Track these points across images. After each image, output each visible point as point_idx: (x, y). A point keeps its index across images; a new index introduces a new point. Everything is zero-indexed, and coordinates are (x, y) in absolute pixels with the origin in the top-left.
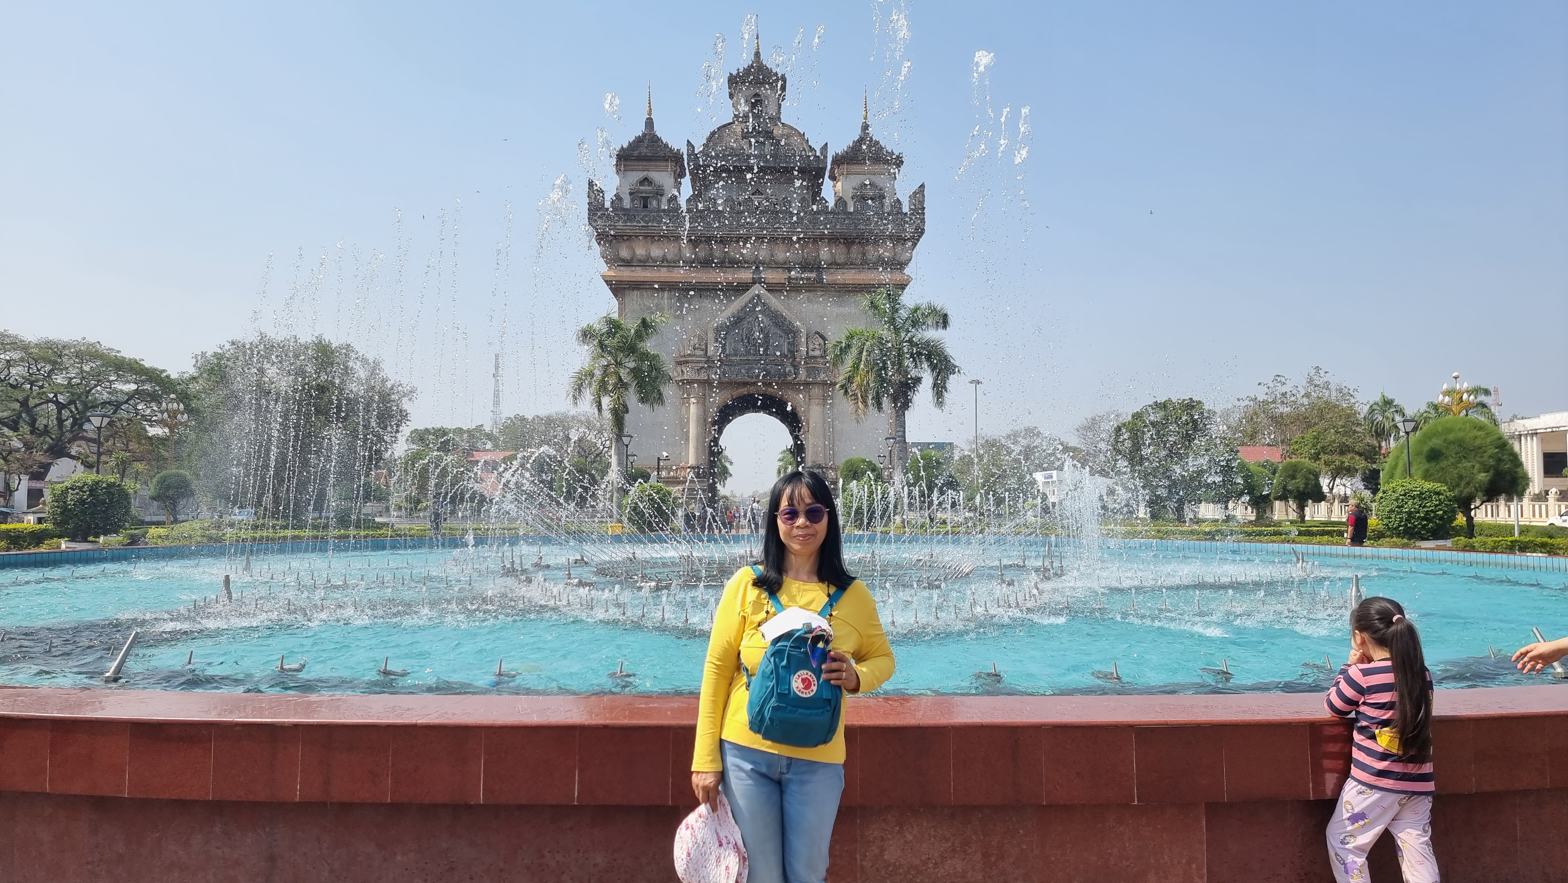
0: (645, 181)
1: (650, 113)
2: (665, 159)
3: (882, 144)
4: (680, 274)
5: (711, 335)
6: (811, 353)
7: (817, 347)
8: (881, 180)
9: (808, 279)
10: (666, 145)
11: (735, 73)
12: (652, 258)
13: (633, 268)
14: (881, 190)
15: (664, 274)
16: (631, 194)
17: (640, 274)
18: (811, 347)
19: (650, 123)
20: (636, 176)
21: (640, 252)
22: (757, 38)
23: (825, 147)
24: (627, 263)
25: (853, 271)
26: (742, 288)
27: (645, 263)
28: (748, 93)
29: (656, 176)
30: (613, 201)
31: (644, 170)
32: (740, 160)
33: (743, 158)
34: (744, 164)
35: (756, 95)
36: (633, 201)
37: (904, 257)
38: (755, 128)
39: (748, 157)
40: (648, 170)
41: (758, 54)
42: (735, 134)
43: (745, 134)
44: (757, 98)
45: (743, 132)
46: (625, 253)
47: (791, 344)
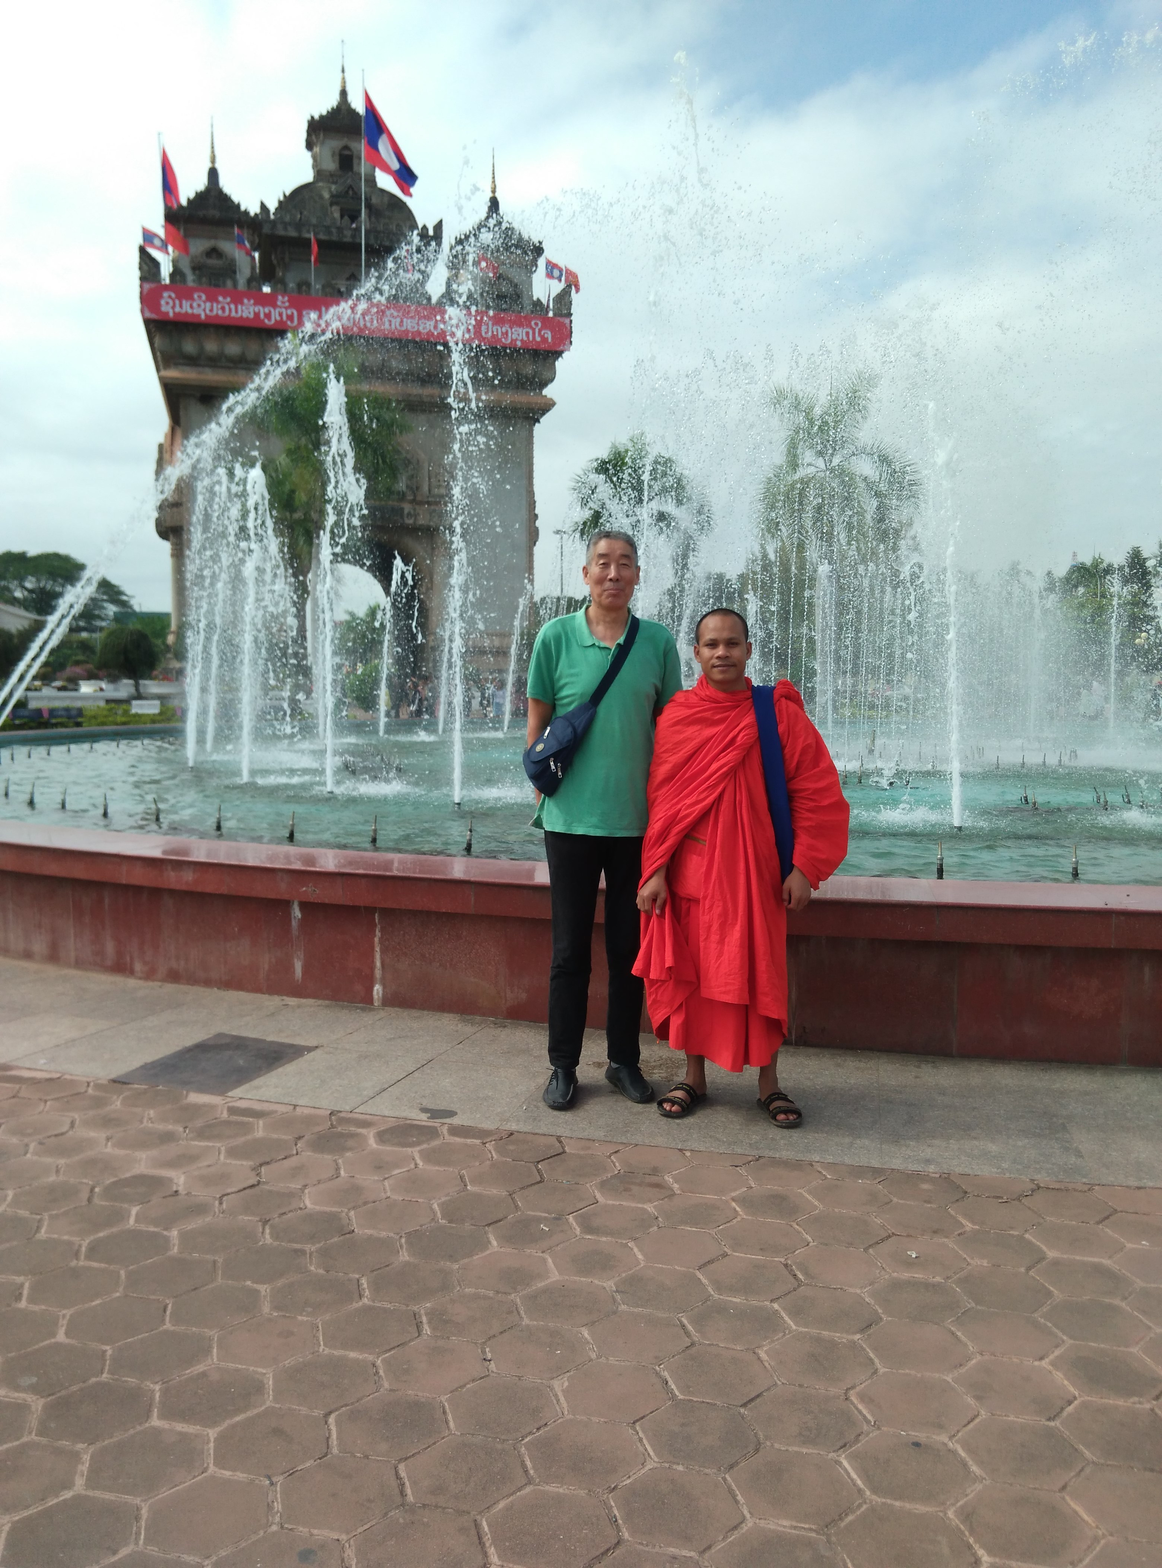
0: (214, 252)
1: (213, 160)
2: (239, 226)
3: (517, 227)
6: (435, 491)
7: (443, 483)
8: (516, 275)
10: (238, 206)
11: (316, 117)
12: (226, 357)
13: (201, 369)
14: (517, 285)
16: (194, 269)
17: (211, 378)
19: (213, 174)
20: (198, 246)
21: (211, 346)
22: (343, 71)
23: (439, 223)
24: (193, 361)
27: (214, 364)
28: (335, 143)
29: (229, 248)
30: (172, 276)
31: (210, 238)
32: (330, 233)
33: (334, 230)
34: (335, 238)
35: (346, 148)
36: (199, 279)
37: (546, 375)
38: (347, 192)
39: (340, 230)
40: (216, 238)
41: (344, 93)
42: (321, 197)
43: (335, 199)
44: (347, 152)
45: (332, 196)
46: (189, 347)
47: (411, 477)
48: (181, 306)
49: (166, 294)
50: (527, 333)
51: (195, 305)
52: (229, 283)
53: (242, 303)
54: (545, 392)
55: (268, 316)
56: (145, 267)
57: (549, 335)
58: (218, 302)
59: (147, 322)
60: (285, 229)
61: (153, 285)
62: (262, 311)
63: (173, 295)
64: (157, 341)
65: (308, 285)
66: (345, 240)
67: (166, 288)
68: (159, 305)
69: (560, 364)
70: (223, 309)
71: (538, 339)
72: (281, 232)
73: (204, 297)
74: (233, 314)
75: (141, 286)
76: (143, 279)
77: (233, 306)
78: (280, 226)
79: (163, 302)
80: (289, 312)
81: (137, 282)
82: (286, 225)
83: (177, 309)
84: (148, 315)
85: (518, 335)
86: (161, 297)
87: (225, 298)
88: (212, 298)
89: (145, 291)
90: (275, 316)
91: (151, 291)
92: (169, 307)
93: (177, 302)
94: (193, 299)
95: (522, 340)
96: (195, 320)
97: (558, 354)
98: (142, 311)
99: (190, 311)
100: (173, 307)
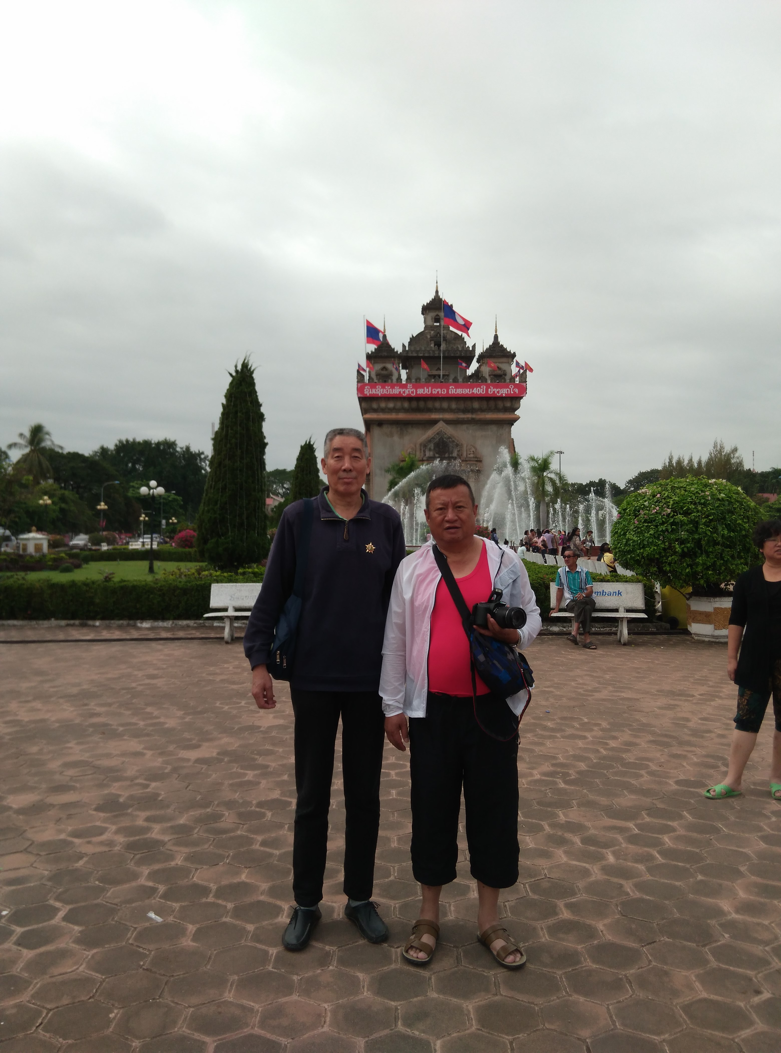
0: (384, 368)
1: (385, 332)
2: (394, 357)
3: (505, 347)
4: (401, 416)
5: (418, 446)
6: (469, 456)
7: (472, 453)
8: (504, 366)
9: (468, 418)
10: (394, 349)
11: (425, 304)
13: (378, 413)
14: (504, 371)
15: (393, 416)
16: (377, 376)
17: (382, 416)
18: (469, 453)
19: (385, 337)
20: (378, 367)
21: (383, 405)
22: (437, 283)
23: (474, 346)
24: (375, 411)
25: (490, 413)
26: (434, 422)
27: (383, 410)
28: (432, 314)
29: (389, 366)
30: (369, 380)
31: (383, 363)
32: (430, 353)
33: (431, 352)
34: (432, 355)
35: (437, 315)
36: (379, 380)
37: (516, 406)
38: (437, 335)
39: (434, 351)
40: (385, 363)
41: (437, 292)
42: (427, 337)
43: (432, 338)
44: (437, 317)
45: (431, 337)
46: (375, 405)
47: (459, 451)
48: (372, 391)
49: (366, 387)
50: (508, 391)
51: (377, 390)
52: (390, 381)
53: (395, 389)
54: (516, 413)
55: (404, 392)
56: (359, 378)
57: (517, 391)
58: (386, 389)
59: (360, 398)
60: (412, 353)
61: (362, 384)
62: (402, 390)
63: (369, 387)
64: (363, 404)
65: (420, 379)
66: (436, 355)
67: (366, 385)
68: (364, 392)
69: (522, 401)
70: (387, 391)
71: (512, 392)
72: (410, 354)
73: (380, 387)
74: (391, 393)
75: (357, 385)
76: (358, 382)
77: (391, 390)
78: (410, 353)
79: (365, 390)
80: (412, 390)
81: (356, 383)
82: (412, 352)
83: (370, 393)
84: (360, 395)
85: (503, 392)
86: (365, 388)
87: (388, 387)
88: (383, 387)
89: (359, 387)
90: (407, 392)
91: (361, 386)
92: (368, 392)
93: (370, 390)
94: (376, 389)
95: (505, 394)
96: (377, 396)
97: (522, 398)
98: (358, 394)
99: (375, 393)
100: (369, 391)
